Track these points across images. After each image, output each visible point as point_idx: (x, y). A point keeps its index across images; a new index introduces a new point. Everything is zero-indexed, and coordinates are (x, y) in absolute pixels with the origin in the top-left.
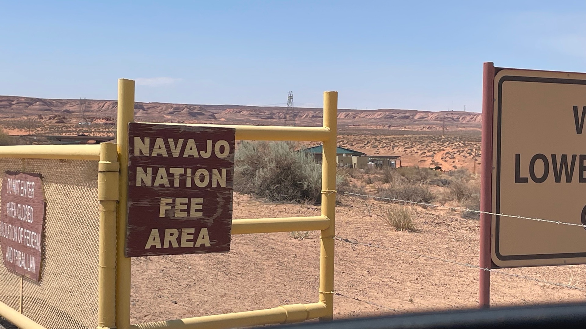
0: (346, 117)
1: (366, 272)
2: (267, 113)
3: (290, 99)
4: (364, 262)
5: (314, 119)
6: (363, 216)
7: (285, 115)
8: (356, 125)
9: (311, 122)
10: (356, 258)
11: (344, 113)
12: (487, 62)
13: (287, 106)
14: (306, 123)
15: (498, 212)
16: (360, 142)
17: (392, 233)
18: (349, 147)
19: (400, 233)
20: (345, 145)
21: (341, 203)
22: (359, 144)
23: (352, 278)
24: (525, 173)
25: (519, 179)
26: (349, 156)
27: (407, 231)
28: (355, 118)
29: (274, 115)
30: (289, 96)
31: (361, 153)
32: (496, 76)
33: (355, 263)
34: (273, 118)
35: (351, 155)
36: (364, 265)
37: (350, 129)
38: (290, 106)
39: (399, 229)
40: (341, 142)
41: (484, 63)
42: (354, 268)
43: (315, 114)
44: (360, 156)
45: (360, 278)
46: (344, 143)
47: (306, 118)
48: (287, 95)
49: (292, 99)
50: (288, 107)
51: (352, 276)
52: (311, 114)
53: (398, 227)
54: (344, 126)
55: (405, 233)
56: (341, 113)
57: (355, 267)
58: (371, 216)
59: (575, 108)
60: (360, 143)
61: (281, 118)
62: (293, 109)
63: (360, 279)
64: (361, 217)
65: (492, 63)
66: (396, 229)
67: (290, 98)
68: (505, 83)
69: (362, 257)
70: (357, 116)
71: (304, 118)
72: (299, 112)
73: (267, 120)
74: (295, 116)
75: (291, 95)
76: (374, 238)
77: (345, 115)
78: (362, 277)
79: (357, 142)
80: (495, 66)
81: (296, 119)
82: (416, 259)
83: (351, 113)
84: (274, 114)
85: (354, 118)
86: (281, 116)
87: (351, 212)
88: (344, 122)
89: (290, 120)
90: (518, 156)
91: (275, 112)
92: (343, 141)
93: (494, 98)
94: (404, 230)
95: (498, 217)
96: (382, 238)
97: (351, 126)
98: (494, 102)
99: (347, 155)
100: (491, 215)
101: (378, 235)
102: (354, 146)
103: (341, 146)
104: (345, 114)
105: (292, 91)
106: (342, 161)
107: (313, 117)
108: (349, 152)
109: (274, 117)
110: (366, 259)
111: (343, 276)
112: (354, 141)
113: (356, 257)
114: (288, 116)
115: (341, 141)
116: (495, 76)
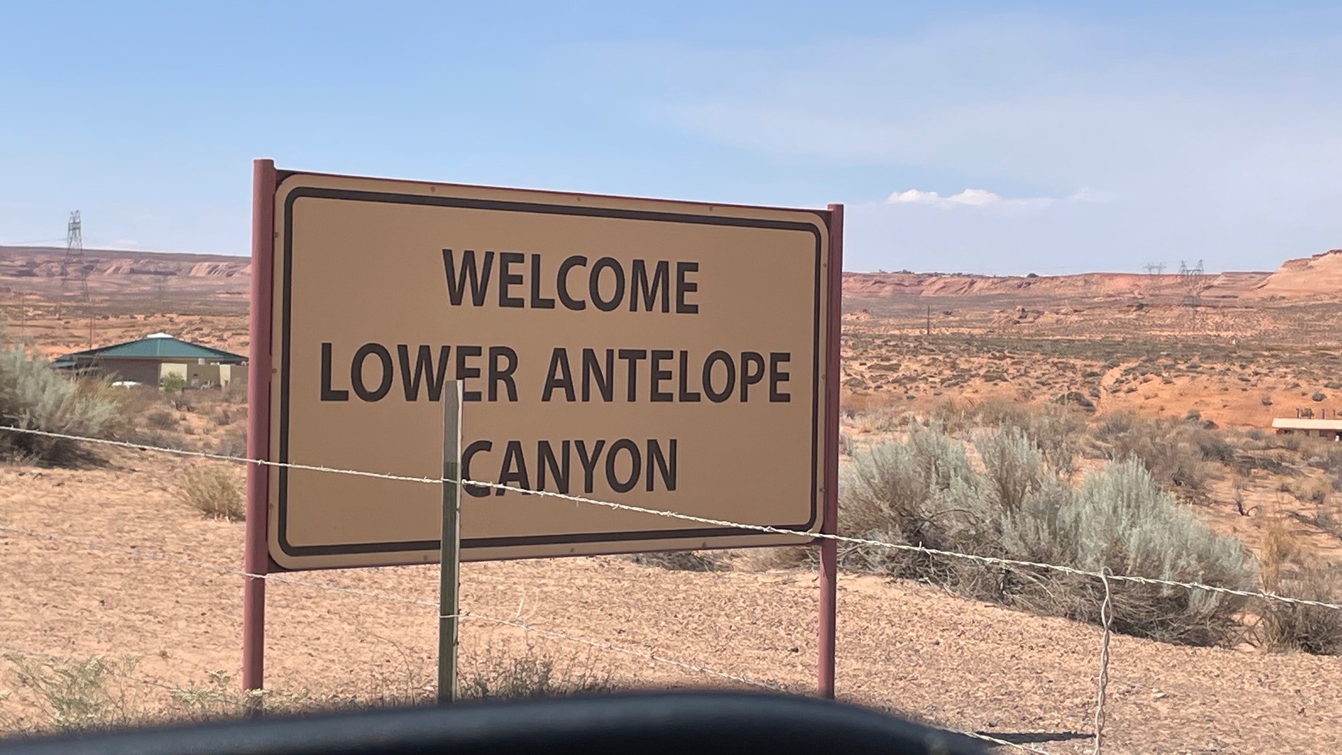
0: (210, 272)
1: (97, 603)
2: (19, 262)
3: (74, 229)
4: (104, 584)
5: (135, 277)
6: (146, 489)
7: (62, 267)
8: (234, 293)
9: (126, 285)
10: (88, 576)
11: (207, 264)
12: (260, 158)
13: (64, 245)
14: (116, 286)
15: (284, 458)
16: (239, 332)
17: (193, 524)
18: (215, 344)
19: (212, 523)
20: (206, 339)
21: (108, 462)
22: (238, 337)
23: (60, 614)
24: (341, 380)
25: (328, 394)
26: (212, 364)
27: (227, 518)
28: (231, 275)
29: (37, 267)
30: (72, 221)
31: (240, 357)
32: (280, 187)
33: (82, 585)
34: (34, 275)
35: (216, 362)
36: (100, 589)
37: (219, 301)
38: (74, 245)
39: (210, 515)
40: (197, 332)
41: (255, 161)
42: (74, 595)
43: (135, 266)
44: (239, 364)
45: (79, 614)
46: (202, 334)
47: (115, 276)
48: (67, 220)
49: (79, 228)
50: (69, 249)
51: (61, 611)
52: (127, 265)
53: (209, 512)
54: (205, 294)
55: (222, 524)
56: (199, 264)
57: (78, 593)
58: (164, 490)
59: (448, 255)
60: (240, 334)
61: (54, 275)
62: (81, 253)
63: (77, 617)
64: (141, 491)
65: (272, 162)
66: (205, 516)
67: (75, 227)
68: (300, 202)
69: (102, 573)
70: (235, 272)
71: (109, 275)
72: (98, 261)
73: (19, 279)
74: (88, 269)
75: (78, 221)
76: (149, 534)
77: (209, 269)
78: (82, 613)
79: (234, 332)
80: (277, 166)
81: (91, 277)
82: (222, 574)
83: (222, 265)
84: (37, 265)
85: (229, 275)
86: (54, 270)
87: (121, 481)
88: (208, 285)
89: (76, 279)
90: (327, 349)
91: (39, 259)
92: (201, 329)
93: (276, 231)
94: (221, 516)
95: (284, 471)
96: (168, 534)
97: (221, 296)
98: (276, 239)
99: (208, 361)
100: (268, 465)
101: (162, 528)
102: (226, 340)
103: (197, 341)
104: (209, 266)
105: (77, 211)
106: (196, 375)
107: (133, 271)
108: (212, 355)
109: (36, 270)
110: (109, 576)
111: (41, 612)
112: (226, 330)
113: (89, 573)
114: (69, 270)
115: (197, 329)
116: (277, 188)
